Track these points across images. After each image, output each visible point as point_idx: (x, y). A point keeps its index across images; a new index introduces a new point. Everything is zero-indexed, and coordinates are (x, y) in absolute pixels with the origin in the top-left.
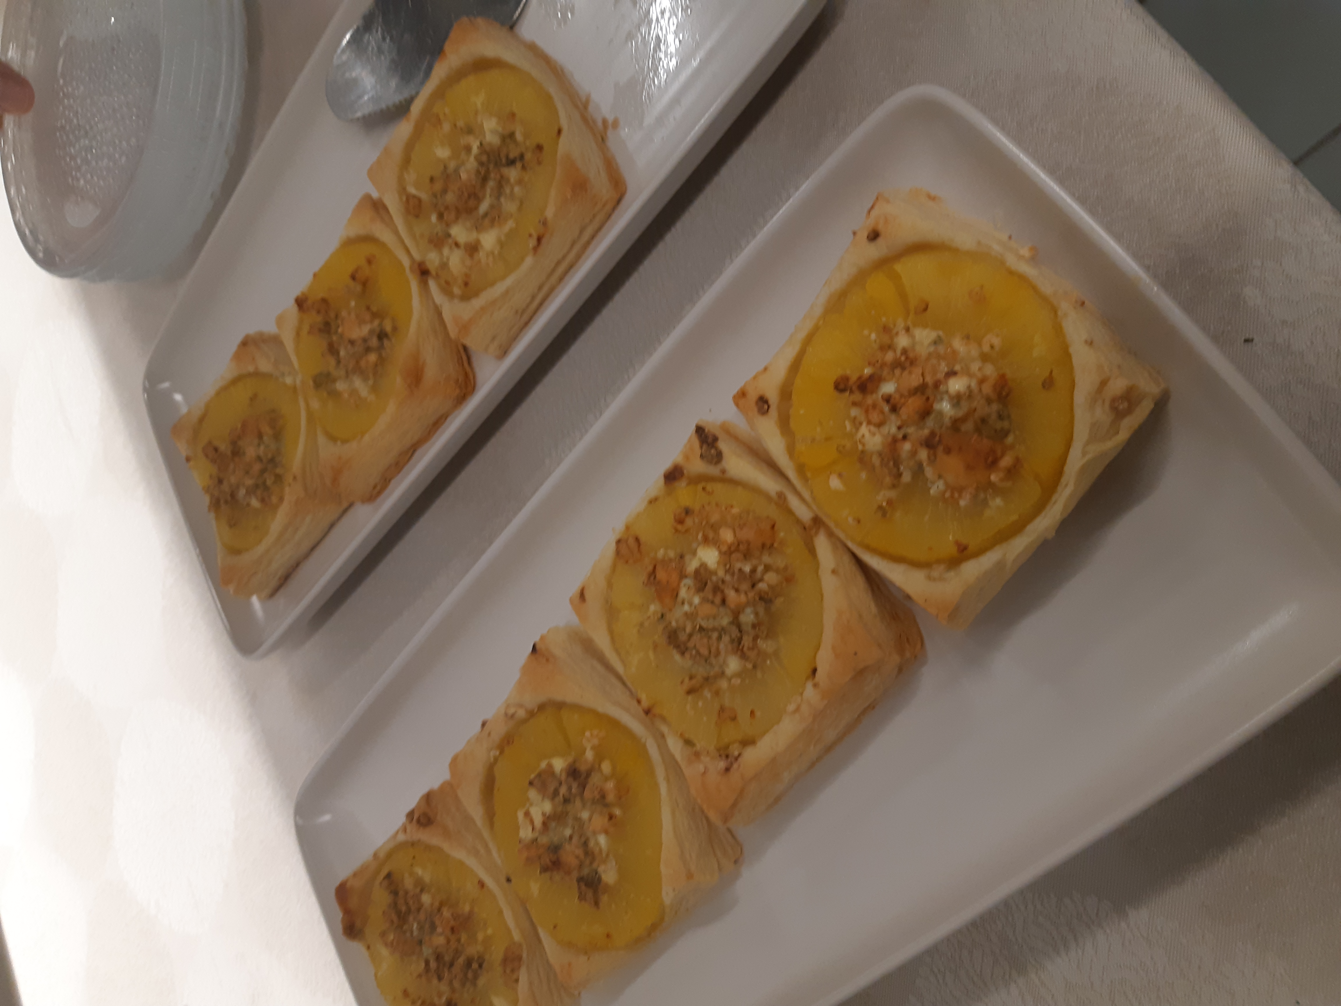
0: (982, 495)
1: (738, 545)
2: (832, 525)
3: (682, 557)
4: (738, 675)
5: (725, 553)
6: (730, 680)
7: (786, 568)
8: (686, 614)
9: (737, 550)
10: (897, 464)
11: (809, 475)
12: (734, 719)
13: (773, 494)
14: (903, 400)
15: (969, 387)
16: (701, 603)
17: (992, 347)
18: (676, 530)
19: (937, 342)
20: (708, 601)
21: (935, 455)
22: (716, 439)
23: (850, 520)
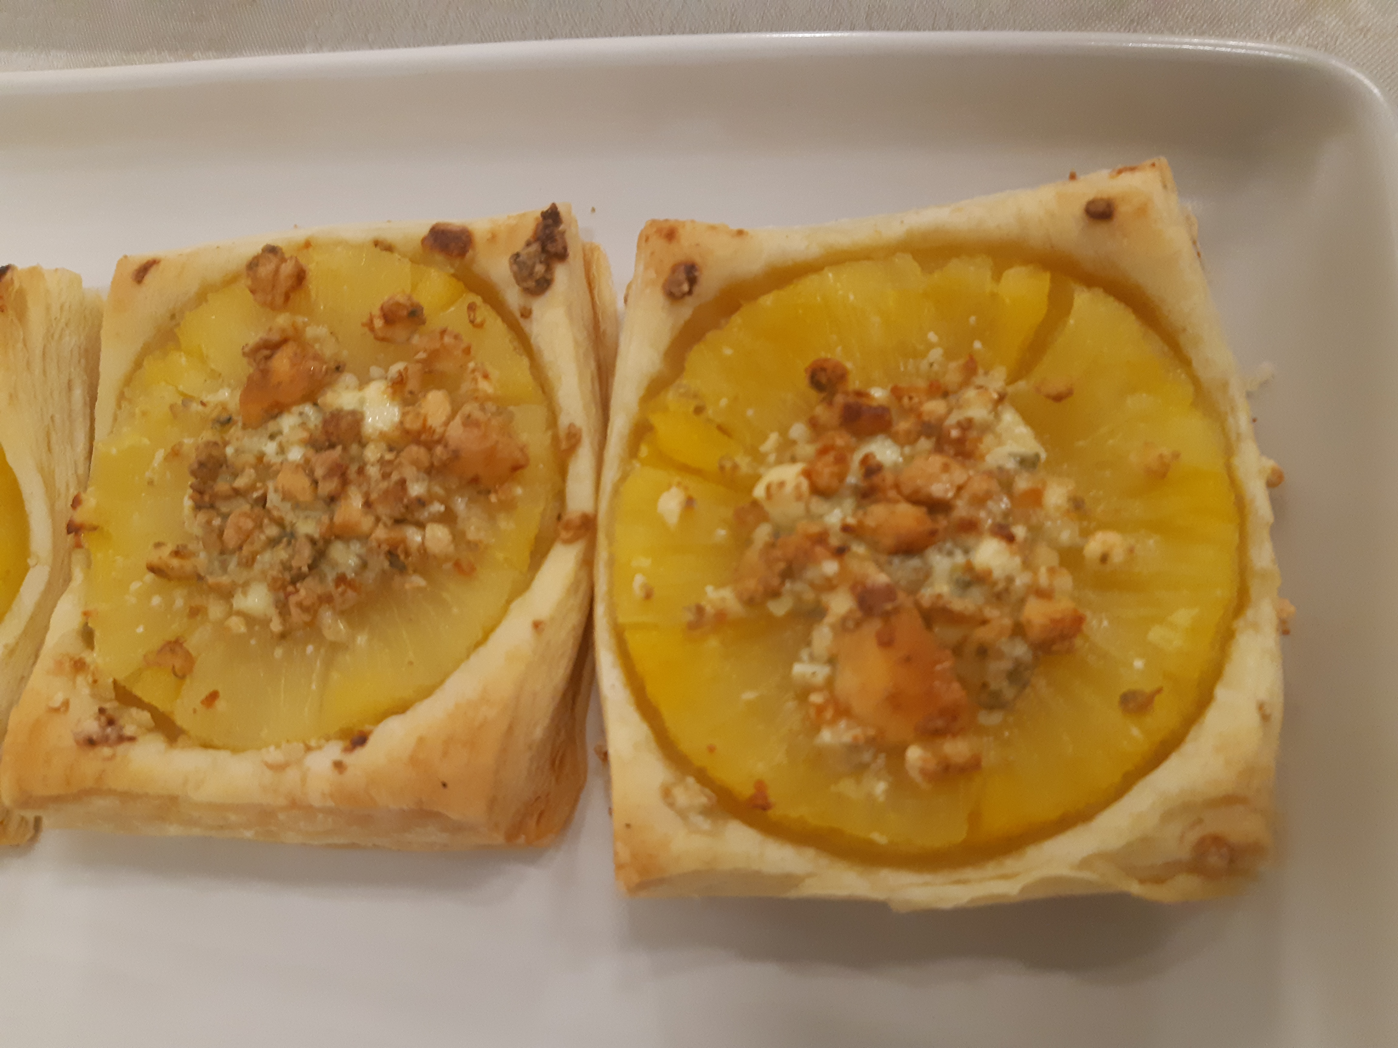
0: (866, 756)
1: (439, 442)
2: (602, 554)
3: (339, 369)
4: (250, 619)
5: (407, 432)
6: (231, 612)
7: (474, 546)
8: (260, 457)
9: (429, 446)
10: (789, 573)
11: (644, 450)
12: (181, 676)
13: (564, 421)
14: (892, 494)
15: (1010, 580)
16: (297, 466)
17: (1104, 558)
18: (370, 325)
19: (1028, 463)
20: (311, 474)
21: (858, 624)
22: (562, 256)
23: (639, 580)
